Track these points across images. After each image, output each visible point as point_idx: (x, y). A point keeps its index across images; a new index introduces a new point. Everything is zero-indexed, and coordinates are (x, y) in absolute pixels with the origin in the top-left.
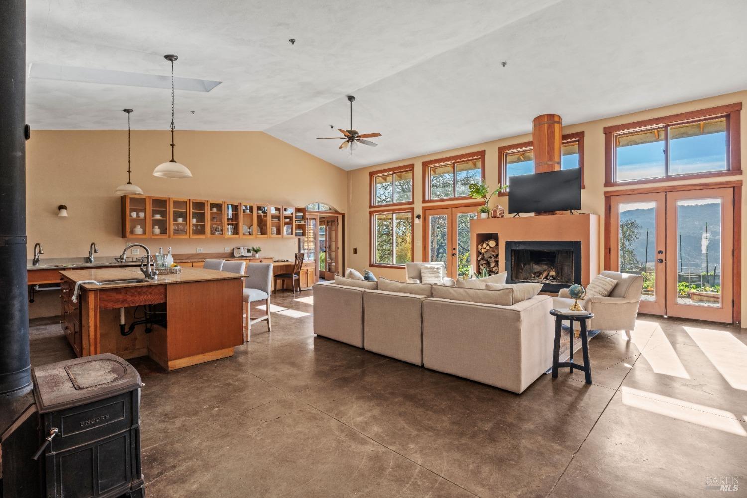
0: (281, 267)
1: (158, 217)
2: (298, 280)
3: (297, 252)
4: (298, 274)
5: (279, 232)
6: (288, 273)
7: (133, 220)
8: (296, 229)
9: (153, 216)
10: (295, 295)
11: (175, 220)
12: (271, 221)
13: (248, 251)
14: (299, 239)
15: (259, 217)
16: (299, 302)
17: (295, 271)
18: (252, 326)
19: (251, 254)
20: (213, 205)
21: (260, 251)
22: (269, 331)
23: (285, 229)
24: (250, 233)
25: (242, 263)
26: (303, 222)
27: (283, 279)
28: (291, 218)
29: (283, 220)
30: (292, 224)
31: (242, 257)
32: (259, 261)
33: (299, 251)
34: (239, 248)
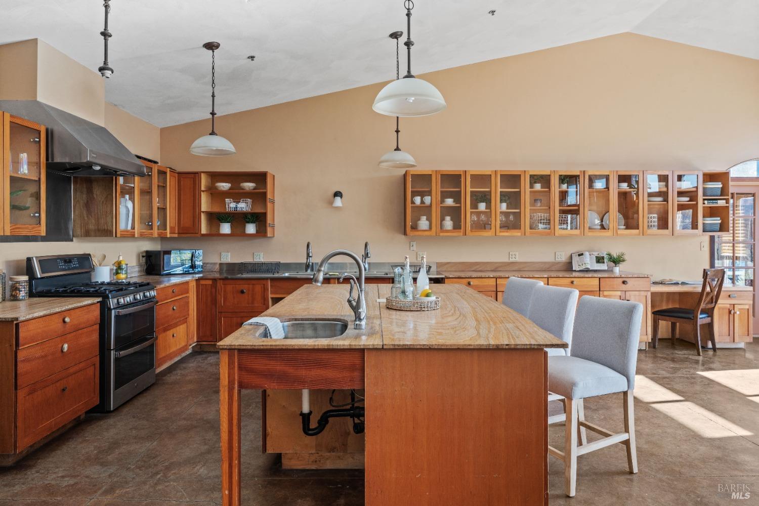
0: (670, 295)
1: (450, 202)
2: (710, 326)
3: (707, 267)
4: (710, 313)
5: (664, 223)
6: (683, 307)
7: (415, 208)
8: (704, 217)
9: (442, 201)
10: (701, 358)
11: (474, 206)
12: (646, 203)
13: (600, 260)
14: (712, 239)
15: (623, 195)
16: (711, 382)
17: (703, 306)
18: (580, 458)
19: (604, 267)
20: (535, 179)
21: (624, 261)
22: (631, 472)
23: (679, 219)
24: (603, 227)
25: (570, 293)
26: (721, 203)
27: (673, 320)
28: (692, 195)
29: (674, 200)
30: (695, 208)
31: (587, 271)
32: (621, 280)
33: (712, 265)
34: (582, 254)
